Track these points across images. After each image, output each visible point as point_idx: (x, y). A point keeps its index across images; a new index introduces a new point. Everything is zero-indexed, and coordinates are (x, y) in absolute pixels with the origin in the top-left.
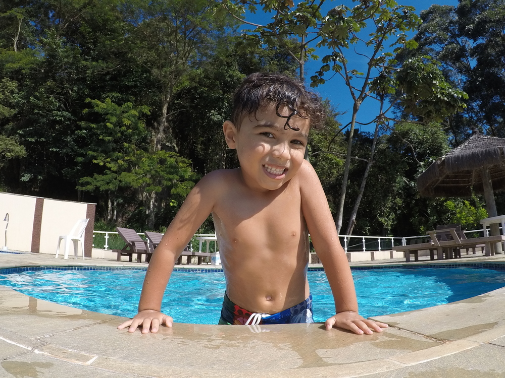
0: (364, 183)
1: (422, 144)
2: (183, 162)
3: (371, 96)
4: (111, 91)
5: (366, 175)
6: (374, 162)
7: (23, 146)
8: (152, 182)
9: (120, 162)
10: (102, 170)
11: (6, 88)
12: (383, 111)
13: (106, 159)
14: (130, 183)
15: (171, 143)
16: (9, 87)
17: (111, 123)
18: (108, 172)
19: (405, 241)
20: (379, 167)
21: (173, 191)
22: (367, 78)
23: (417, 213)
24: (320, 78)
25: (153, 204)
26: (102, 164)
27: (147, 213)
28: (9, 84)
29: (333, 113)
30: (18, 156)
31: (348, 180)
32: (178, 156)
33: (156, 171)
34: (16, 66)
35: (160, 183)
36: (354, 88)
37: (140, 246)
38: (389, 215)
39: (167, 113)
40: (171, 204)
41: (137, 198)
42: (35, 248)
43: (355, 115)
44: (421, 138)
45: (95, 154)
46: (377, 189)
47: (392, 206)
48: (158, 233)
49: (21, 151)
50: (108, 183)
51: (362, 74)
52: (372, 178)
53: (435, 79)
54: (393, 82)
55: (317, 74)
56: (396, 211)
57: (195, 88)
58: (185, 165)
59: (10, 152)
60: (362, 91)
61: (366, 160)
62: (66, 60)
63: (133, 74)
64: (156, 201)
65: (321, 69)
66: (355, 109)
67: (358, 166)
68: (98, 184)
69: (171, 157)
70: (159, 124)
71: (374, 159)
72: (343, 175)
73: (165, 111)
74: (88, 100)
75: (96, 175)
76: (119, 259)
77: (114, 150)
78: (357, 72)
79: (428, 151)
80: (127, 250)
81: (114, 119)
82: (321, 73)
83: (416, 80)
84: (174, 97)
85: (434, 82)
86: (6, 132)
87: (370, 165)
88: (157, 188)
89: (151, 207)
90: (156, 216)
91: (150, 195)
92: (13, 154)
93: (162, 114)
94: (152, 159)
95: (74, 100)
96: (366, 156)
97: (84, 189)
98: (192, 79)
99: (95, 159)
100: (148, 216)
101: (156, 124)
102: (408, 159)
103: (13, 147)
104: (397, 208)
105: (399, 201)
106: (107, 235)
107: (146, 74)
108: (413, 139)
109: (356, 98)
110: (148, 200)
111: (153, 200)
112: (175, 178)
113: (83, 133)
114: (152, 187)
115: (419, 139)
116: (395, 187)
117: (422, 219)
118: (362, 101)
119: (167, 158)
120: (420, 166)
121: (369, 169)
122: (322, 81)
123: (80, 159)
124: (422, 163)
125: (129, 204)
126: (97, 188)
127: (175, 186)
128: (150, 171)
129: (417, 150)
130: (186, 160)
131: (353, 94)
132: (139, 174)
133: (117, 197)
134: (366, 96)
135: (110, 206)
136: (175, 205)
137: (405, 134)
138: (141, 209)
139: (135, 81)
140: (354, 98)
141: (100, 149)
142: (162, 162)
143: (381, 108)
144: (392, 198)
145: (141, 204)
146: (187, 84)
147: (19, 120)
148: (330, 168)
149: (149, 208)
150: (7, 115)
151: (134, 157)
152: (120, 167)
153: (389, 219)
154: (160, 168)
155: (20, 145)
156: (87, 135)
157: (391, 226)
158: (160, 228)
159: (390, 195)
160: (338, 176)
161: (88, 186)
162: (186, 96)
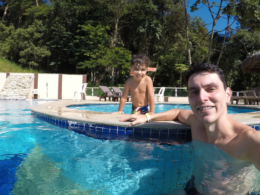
0: (218, 63)
1: (250, 43)
2: (127, 52)
3: (222, 17)
4: (89, 19)
5: (219, 59)
6: (224, 52)
7: (49, 50)
8: (112, 63)
9: (97, 54)
10: (88, 58)
11: (37, 24)
12: (229, 24)
13: (90, 53)
14: (102, 64)
15: (120, 42)
16: (38, 24)
17: (92, 35)
18: (92, 59)
19: (238, 94)
20: (226, 55)
21: (123, 67)
22: (220, 7)
23: (245, 79)
24: (195, 7)
25: (113, 73)
26: (88, 55)
27: (111, 78)
28: (38, 22)
29: (204, 24)
30: (47, 56)
31: (210, 61)
32: (125, 49)
33: (114, 57)
34: (40, 13)
35: (116, 63)
36: (214, 13)
37: (110, 94)
38: (230, 80)
39: (118, 28)
40: (122, 73)
41: (105, 71)
42: (60, 97)
43: (214, 27)
44: (250, 39)
45: (85, 51)
46: (224, 66)
47: (232, 75)
48: (116, 88)
49: (48, 53)
50: (91, 65)
51: (218, 4)
52: (222, 60)
53: (256, 10)
54: (234, 9)
55: (194, 5)
56: (235, 78)
57: (131, 14)
58: (128, 54)
59: (43, 54)
60: (218, 14)
61: (219, 51)
62: (64, 7)
63: (99, 10)
64: (114, 71)
65: (196, 3)
66: (214, 24)
67: (215, 53)
68: (87, 65)
69: (121, 50)
70: (114, 33)
71: (224, 50)
72: (207, 58)
73: (116, 27)
74: (79, 26)
75: (85, 61)
76: (100, 100)
77: (94, 48)
78: (215, 3)
79: (253, 47)
80: (104, 96)
81: (93, 33)
82: (196, 5)
83: (246, 10)
84: (120, 19)
85: (255, 11)
86: (39, 45)
87: (221, 53)
88: (115, 65)
89: (113, 75)
90: (115, 79)
91: (112, 69)
92: (45, 55)
93: (115, 29)
94: (112, 52)
95: (71, 26)
96: (219, 49)
97: (80, 68)
98: (129, 9)
99: (85, 53)
100: (111, 79)
101: (112, 33)
102: (242, 51)
103: (44, 52)
104: (235, 76)
105: (236, 72)
106: (93, 89)
107: (106, 9)
108: (246, 40)
109: (214, 18)
110: (111, 71)
111: (113, 71)
112: (124, 60)
113: (77, 41)
114: (113, 65)
115: (249, 40)
116: (234, 65)
117: (248, 83)
118: (218, 20)
119: (119, 51)
120: (248, 55)
121: (221, 56)
122: (196, 9)
123: (77, 54)
124: (249, 53)
125: (101, 74)
126: (87, 67)
127: (124, 64)
128: (111, 58)
129: (248, 46)
130: (128, 51)
131: (212, 16)
132: (106, 59)
133: (96, 71)
134: (220, 17)
135: (92, 75)
136: (124, 73)
137: (241, 37)
138: (107, 76)
139: (101, 14)
140: (213, 18)
141: (87, 48)
142: (117, 53)
143: (228, 23)
144: (233, 71)
145: (107, 73)
146: (126, 12)
147: (45, 38)
148: (202, 54)
149: (111, 75)
150: (39, 37)
151: (103, 51)
152: (97, 56)
153: (231, 82)
154: (116, 56)
155: (47, 50)
156: (79, 42)
157: (232, 85)
158: (117, 85)
159: (232, 69)
160: (205, 58)
161: (82, 66)
162: (126, 18)
